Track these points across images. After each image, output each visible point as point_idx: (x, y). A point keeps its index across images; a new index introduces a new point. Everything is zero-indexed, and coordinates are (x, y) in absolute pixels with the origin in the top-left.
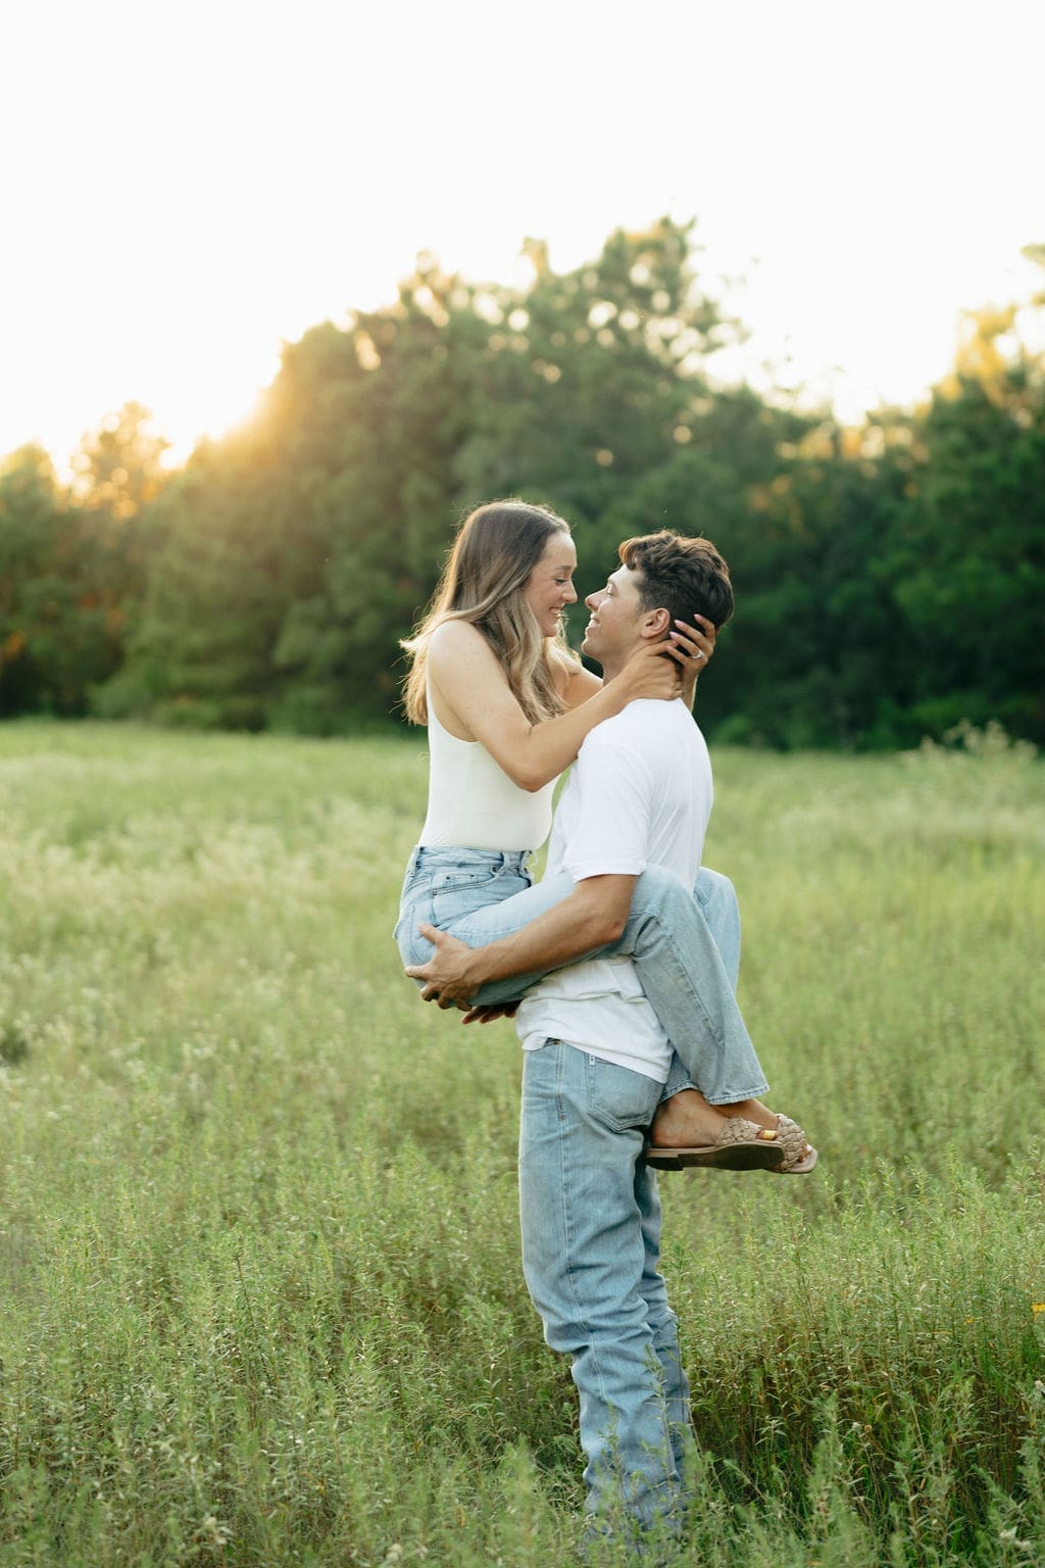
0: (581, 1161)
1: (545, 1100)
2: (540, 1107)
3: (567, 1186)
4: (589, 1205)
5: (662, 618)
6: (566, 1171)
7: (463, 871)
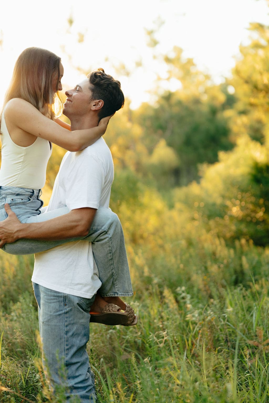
0: (72, 322)
1: (58, 298)
2: (55, 301)
3: (67, 332)
4: (74, 339)
5: (100, 104)
6: (67, 326)
7: (18, 197)
